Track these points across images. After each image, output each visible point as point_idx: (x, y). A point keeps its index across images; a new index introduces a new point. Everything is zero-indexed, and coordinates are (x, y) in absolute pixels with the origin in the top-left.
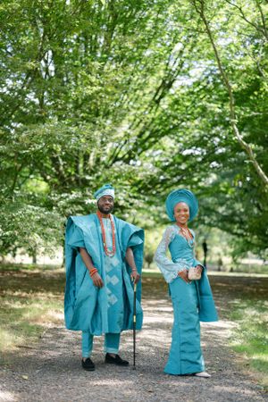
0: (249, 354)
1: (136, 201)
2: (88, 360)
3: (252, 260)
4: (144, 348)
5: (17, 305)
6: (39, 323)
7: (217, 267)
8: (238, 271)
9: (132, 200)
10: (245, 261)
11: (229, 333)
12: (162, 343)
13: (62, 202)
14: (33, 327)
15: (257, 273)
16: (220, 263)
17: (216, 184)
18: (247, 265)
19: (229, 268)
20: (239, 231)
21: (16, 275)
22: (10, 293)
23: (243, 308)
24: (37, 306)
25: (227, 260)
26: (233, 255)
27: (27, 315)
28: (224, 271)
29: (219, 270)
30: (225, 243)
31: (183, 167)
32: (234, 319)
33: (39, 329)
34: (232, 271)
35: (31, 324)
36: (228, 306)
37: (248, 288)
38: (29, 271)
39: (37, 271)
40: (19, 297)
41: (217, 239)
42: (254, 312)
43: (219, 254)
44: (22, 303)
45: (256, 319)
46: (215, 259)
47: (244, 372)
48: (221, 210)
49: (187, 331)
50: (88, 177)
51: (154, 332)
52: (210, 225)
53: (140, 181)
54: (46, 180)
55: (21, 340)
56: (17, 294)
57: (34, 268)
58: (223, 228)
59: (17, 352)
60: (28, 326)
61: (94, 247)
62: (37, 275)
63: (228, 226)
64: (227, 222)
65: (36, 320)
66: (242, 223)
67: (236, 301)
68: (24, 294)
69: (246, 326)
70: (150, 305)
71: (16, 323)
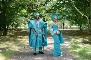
0: (72, 50)
1: (46, 15)
2: (35, 53)
3: (74, 26)
4: (48, 49)
5: (20, 39)
6: (24, 44)
7: (66, 28)
8: (71, 29)
9: (45, 15)
10: (73, 26)
11: (68, 45)
12: (52, 48)
13: (29, 16)
14: (23, 45)
15: (75, 29)
16: (67, 27)
17: (65, 10)
18: (73, 27)
19: (69, 28)
20: (71, 20)
21: (20, 32)
22: (18, 36)
23: (72, 38)
24: (24, 39)
25: (69, 27)
26: (70, 25)
27: (22, 42)
28: (68, 29)
29: (67, 29)
30: (68, 23)
31: (58, 6)
32: (69, 41)
33: (24, 45)
34: (70, 29)
35: (23, 44)
36: (68, 38)
37: (73, 33)
38: (23, 30)
39: (25, 30)
40: (20, 37)
41: (66, 22)
42: (74, 39)
43: (67, 25)
44: (21, 39)
45: (74, 41)
46: (66, 26)
47: (71, 55)
48: (67, 15)
49: (57, 46)
50: (35, 10)
51: (51, 45)
52: (64, 19)
53: (47, 10)
54: (26, 10)
55: (20, 48)
56: (20, 36)
57: (24, 30)
58: (67, 20)
59: (19, 51)
60: (22, 45)
61: (35, 28)
62: (25, 31)
63: (69, 19)
64: (68, 18)
65: (24, 43)
66: (72, 18)
67: (70, 37)
68: (21, 37)
69: (72, 43)
70: (50, 38)
71: (19, 44)
